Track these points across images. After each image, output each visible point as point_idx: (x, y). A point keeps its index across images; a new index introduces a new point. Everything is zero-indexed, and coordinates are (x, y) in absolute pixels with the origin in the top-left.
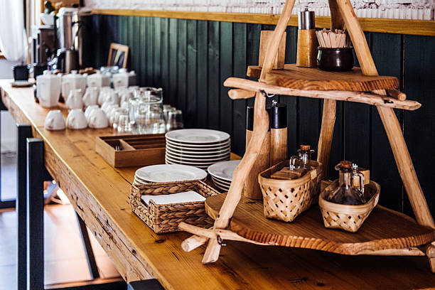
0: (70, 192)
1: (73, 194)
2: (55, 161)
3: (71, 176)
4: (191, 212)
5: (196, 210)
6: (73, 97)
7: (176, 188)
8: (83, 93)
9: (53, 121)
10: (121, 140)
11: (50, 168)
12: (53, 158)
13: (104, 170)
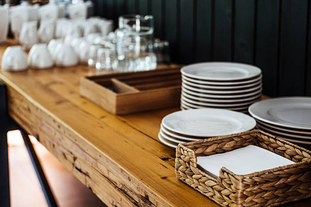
0: (60, 149)
1: (65, 151)
2: (29, 110)
3: (62, 130)
4: (281, 181)
5: (288, 177)
6: (27, 32)
7: (232, 144)
8: (38, 26)
9: (12, 59)
10: (114, 80)
11: (18, 117)
12: (26, 106)
13: (104, 120)
